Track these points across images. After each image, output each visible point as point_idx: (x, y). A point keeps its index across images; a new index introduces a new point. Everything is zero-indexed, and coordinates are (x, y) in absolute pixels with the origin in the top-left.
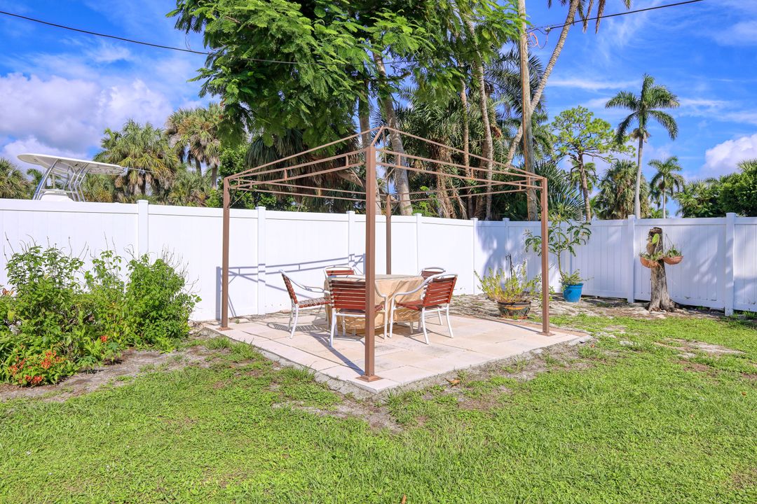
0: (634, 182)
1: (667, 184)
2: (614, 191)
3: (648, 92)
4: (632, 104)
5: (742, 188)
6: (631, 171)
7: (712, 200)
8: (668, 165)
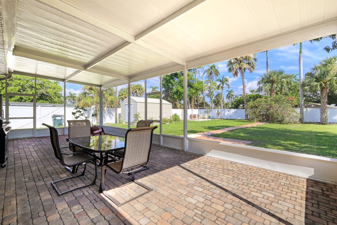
0: (221, 98)
1: (230, 96)
2: (217, 99)
3: (224, 79)
4: (221, 81)
5: (241, 100)
6: (221, 95)
7: (237, 102)
8: (231, 92)
